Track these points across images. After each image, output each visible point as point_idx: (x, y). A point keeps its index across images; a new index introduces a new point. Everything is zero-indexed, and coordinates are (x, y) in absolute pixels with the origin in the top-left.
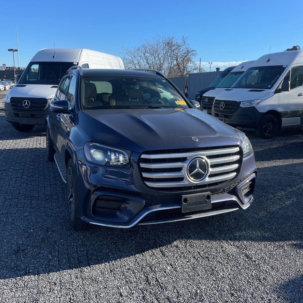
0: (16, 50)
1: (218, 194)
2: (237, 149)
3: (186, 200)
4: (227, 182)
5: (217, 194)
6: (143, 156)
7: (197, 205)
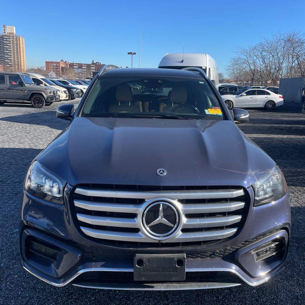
1: (204, 258)
2: (241, 192)
3: (140, 262)
4: (218, 242)
5: (200, 257)
6: (78, 191)
7: (160, 272)
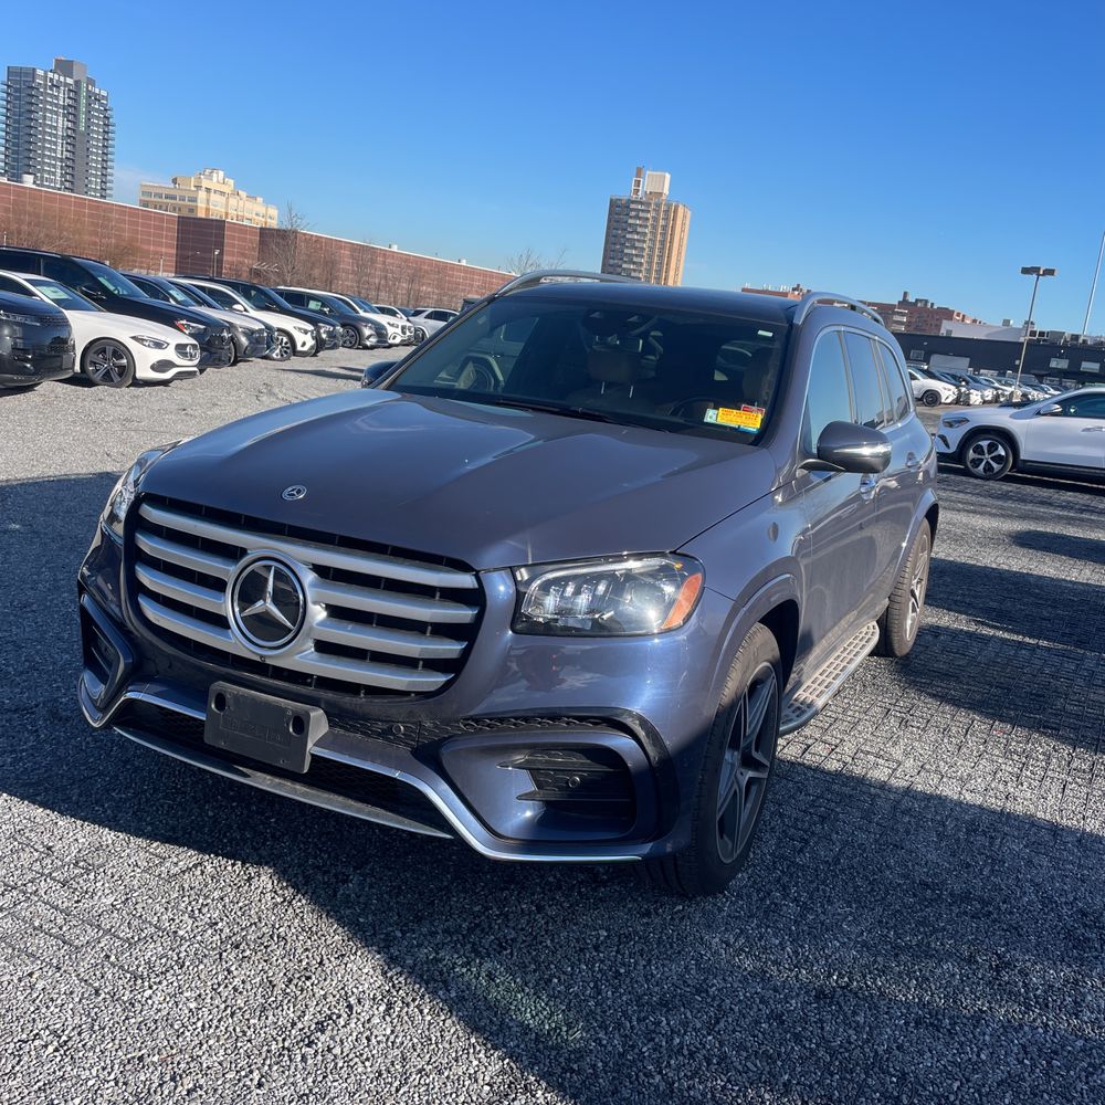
0: (1050, 272)
1: (369, 736)
3: (221, 701)
5: (361, 732)
